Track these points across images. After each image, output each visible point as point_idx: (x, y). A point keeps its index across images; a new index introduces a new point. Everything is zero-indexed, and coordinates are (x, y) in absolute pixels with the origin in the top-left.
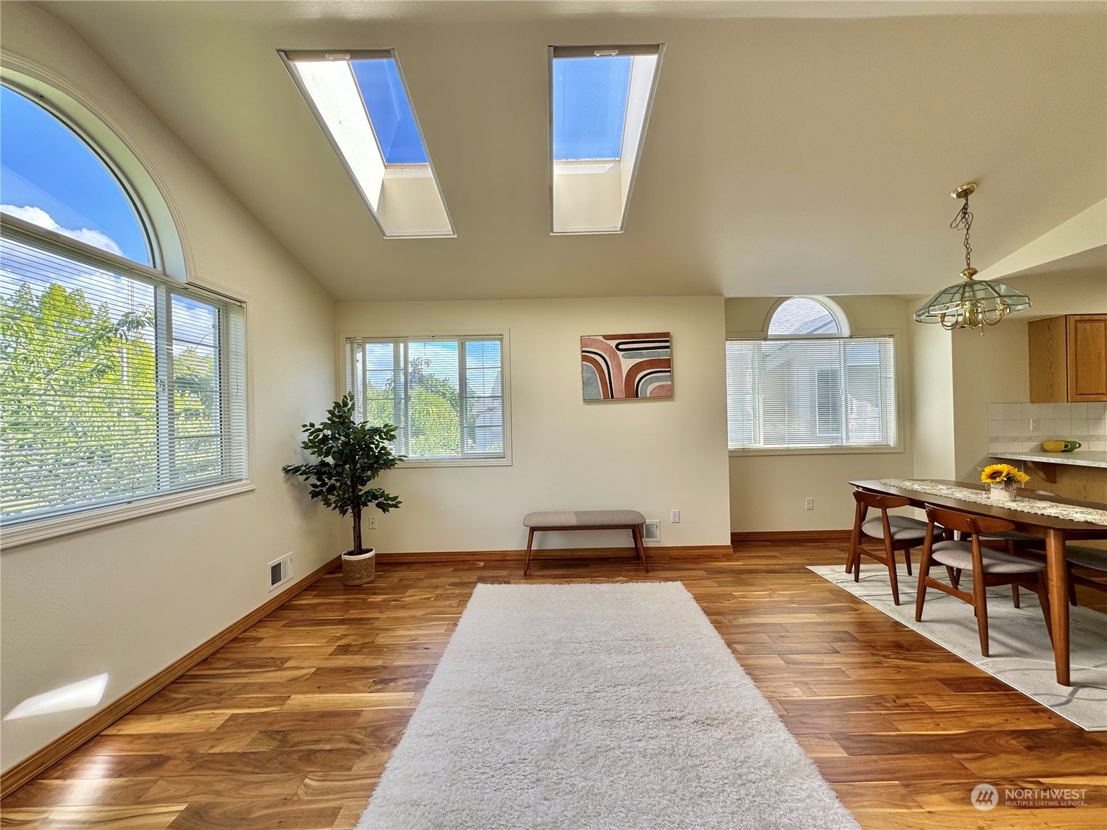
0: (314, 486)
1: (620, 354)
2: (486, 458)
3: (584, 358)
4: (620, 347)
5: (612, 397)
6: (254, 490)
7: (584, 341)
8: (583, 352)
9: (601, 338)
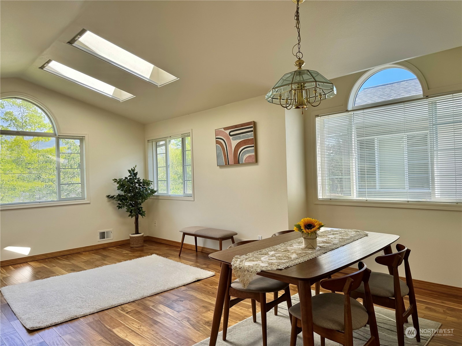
0: (119, 204)
1: (231, 137)
2: (188, 196)
3: (217, 142)
4: (231, 134)
5: (229, 164)
6: (90, 203)
7: (217, 132)
8: (216, 138)
9: (223, 130)
